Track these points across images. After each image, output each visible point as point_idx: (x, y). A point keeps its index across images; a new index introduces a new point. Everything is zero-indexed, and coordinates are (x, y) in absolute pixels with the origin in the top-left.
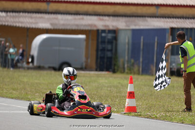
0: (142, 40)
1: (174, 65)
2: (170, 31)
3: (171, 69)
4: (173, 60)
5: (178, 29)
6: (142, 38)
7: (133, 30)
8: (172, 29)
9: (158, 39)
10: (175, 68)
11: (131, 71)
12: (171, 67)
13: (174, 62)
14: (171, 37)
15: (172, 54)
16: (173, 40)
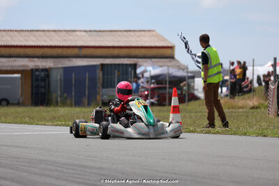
0: (73, 76)
2: (100, 67)
3: (102, 100)
5: (108, 65)
6: (73, 74)
7: (65, 68)
8: (102, 65)
9: (89, 75)
10: (106, 100)
11: (64, 104)
12: (103, 98)
13: (105, 94)
14: (101, 73)
15: (103, 87)
16: (103, 74)
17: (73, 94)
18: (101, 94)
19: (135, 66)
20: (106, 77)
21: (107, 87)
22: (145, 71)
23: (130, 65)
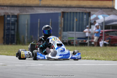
0: (39, 21)
1: (65, 38)
2: (61, 14)
4: (64, 35)
5: (68, 13)
6: (39, 20)
7: (31, 15)
8: (63, 13)
9: (52, 21)
10: (66, 41)
12: (63, 40)
14: (63, 19)
15: (64, 31)
16: (64, 21)
18: (62, 36)
19: (89, 14)
20: (66, 22)
21: (67, 31)
22: (97, 18)
23: (85, 13)
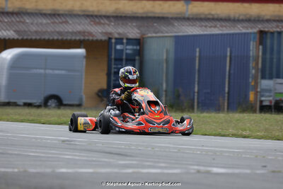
2: (258, 36)
3: (261, 102)
6: (198, 50)
9: (231, 52)
10: (271, 102)
14: (261, 47)
17: (196, 89)
18: (259, 90)
20: (268, 56)
